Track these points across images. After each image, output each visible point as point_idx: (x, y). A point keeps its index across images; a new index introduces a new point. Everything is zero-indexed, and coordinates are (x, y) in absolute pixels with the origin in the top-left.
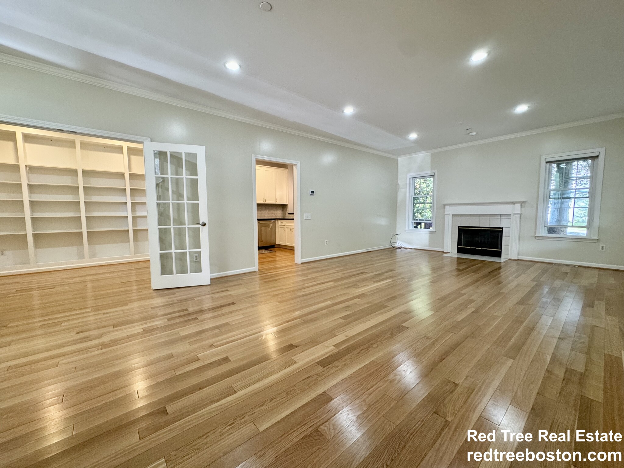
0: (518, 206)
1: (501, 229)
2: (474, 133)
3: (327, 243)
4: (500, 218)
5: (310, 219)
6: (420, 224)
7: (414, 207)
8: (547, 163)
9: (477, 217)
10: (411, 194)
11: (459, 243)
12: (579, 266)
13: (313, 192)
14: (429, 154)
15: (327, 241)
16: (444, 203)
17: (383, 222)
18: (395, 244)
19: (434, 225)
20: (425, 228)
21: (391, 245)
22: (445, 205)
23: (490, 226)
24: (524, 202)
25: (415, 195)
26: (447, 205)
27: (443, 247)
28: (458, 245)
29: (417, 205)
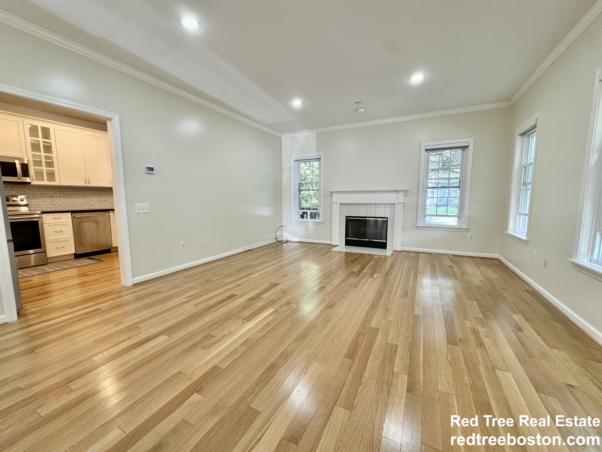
0: (401, 194)
1: (386, 219)
2: (363, 110)
3: (183, 247)
4: (385, 208)
5: (148, 211)
6: (306, 213)
7: (300, 193)
8: (426, 150)
9: (364, 206)
10: (296, 180)
11: (347, 235)
12: (453, 255)
13: (152, 169)
14: (314, 134)
15: (183, 244)
16: (331, 190)
17: (266, 212)
18: (280, 237)
19: (321, 215)
20: (312, 217)
21: (276, 239)
22: (332, 193)
23: (376, 216)
24: (407, 191)
25: (301, 180)
26: (335, 192)
27: (331, 240)
28: (346, 237)
29: (303, 192)
